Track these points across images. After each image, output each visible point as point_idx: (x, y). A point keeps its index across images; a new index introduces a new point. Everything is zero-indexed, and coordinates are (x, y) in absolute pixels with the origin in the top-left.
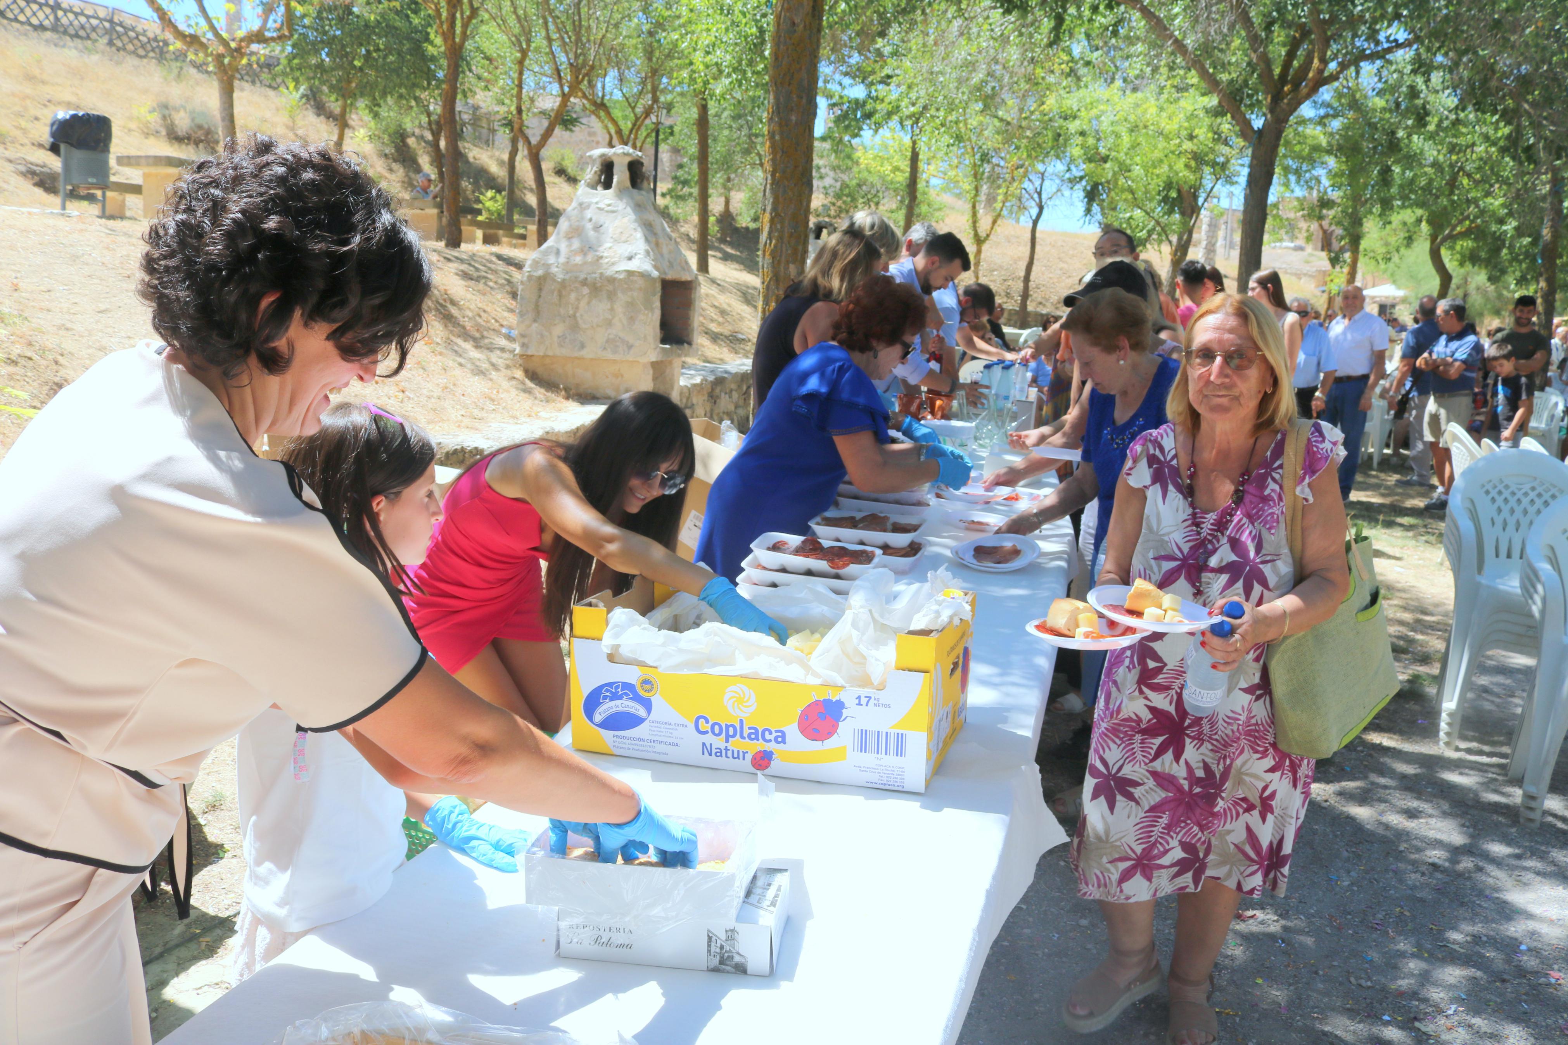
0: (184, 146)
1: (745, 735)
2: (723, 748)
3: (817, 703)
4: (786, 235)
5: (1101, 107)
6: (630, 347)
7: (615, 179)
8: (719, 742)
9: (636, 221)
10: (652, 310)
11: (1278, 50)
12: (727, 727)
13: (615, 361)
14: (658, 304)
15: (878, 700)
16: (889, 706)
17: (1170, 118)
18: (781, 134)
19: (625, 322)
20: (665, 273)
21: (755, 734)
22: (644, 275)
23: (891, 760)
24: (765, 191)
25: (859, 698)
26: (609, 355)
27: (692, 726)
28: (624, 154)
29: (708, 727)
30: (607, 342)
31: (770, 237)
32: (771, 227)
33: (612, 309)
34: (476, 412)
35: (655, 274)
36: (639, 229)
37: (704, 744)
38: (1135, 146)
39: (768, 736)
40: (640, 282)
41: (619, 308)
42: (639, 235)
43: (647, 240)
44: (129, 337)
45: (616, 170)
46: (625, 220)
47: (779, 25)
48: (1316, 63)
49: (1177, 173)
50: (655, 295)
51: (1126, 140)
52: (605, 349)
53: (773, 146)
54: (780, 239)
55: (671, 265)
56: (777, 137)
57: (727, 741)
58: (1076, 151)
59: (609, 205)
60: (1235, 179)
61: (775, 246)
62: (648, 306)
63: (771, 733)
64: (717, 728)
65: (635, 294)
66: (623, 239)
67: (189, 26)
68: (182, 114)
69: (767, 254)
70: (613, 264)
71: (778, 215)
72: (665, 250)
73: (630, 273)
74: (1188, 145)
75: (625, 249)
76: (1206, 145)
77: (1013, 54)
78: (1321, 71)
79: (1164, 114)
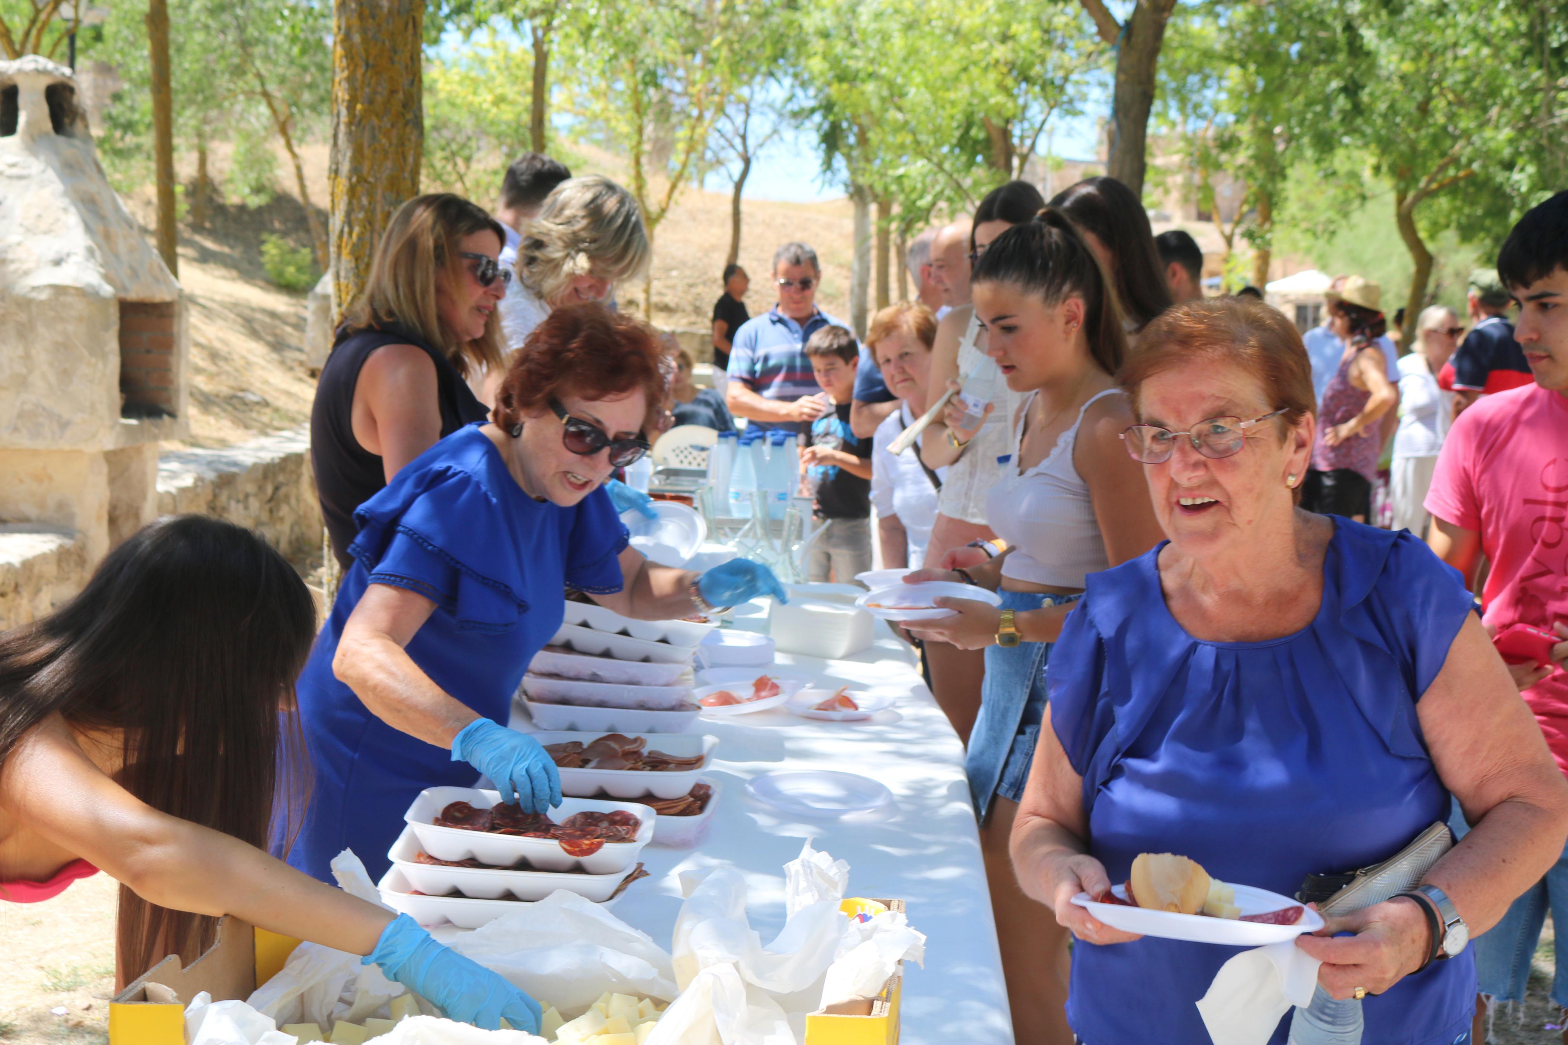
6: (64, 425)
7: (23, 118)
9: (65, 194)
10: (104, 356)
13: (35, 453)
14: (113, 345)
18: (364, 31)
19: (53, 379)
20: (124, 288)
22: (85, 293)
24: (335, 136)
26: (24, 441)
28: (38, 72)
30: (20, 416)
31: (349, 221)
32: (350, 203)
33: (27, 357)
35: (107, 290)
36: (73, 210)
38: (912, 53)
40: (80, 306)
41: (41, 355)
42: (73, 220)
43: (88, 229)
45: (23, 101)
46: (46, 192)
49: (984, 99)
50: (106, 328)
51: (898, 43)
52: (16, 429)
53: (349, 55)
55: (135, 274)
56: (357, 38)
58: (816, 64)
59: (13, 165)
60: (1079, 106)
61: (360, 238)
62: (96, 349)
65: (71, 328)
66: (43, 227)
69: (345, 252)
70: (26, 273)
71: (362, 180)
72: (122, 247)
73: (59, 290)
74: (1001, 52)
75: (49, 247)
76: (1032, 52)
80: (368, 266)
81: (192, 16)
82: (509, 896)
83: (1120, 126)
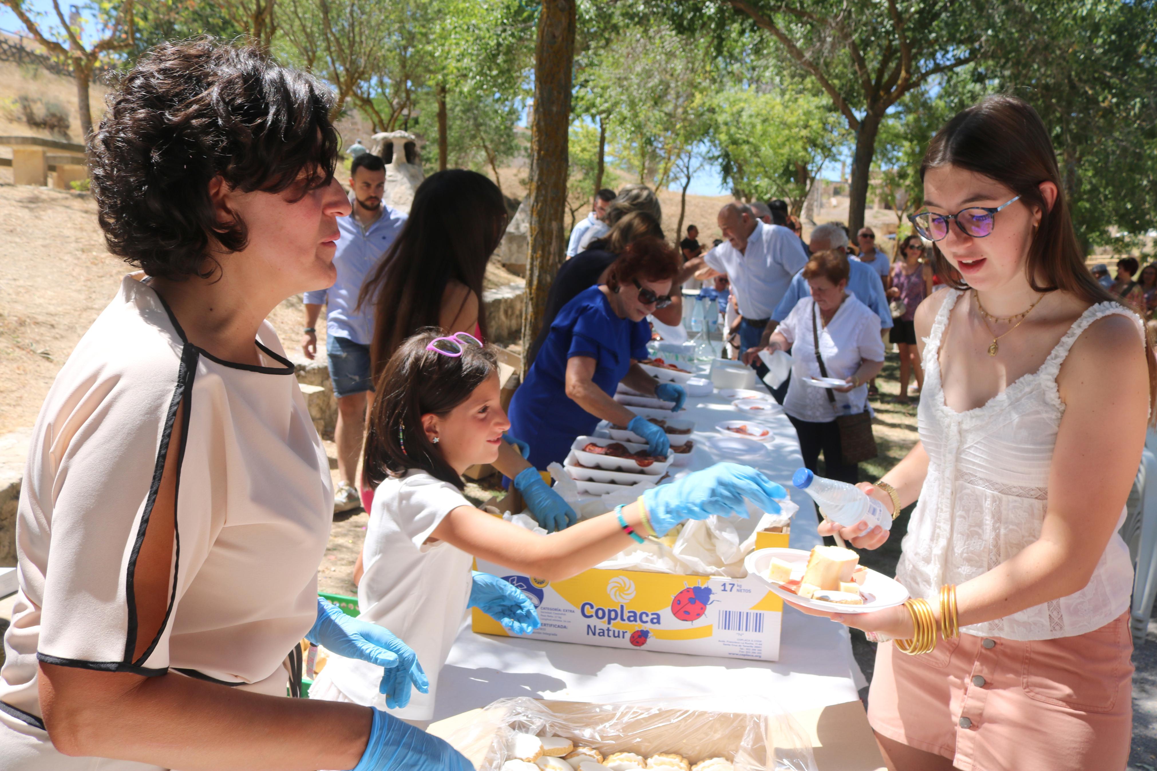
0: (41, 130)
1: (625, 617)
2: (605, 628)
3: (688, 590)
4: (549, 199)
5: (742, 104)
7: (395, 157)
8: (601, 624)
11: (873, 65)
12: (610, 611)
15: (740, 586)
16: (749, 591)
17: (792, 113)
18: (545, 121)
21: (634, 617)
23: (751, 635)
24: (532, 165)
25: (724, 585)
27: (579, 611)
28: (401, 137)
29: (593, 612)
32: (537, 193)
34: (294, 336)
37: (589, 626)
38: (765, 133)
39: (644, 618)
44: (15, 280)
45: (395, 149)
46: (403, 187)
47: (542, 37)
48: (903, 74)
49: (796, 153)
51: (759, 128)
53: (538, 131)
54: (545, 201)
56: (542, 124)
57: (609, 623)
58: (723, 137)
60: (838, 157)
61: (541, 207)
63: (647, 615)
64: (600, 613)
66: (402, 201)
67: (52, 35)
68: (39, 105)
69: (535, 214)
71: (543, 183)
74: (804, 133)
76: (818, 133)
77: (679, 65)
78: (906, 80)
79: (788, 111)
80: (544, 220)
81: (456, 113)
82: (613, 482)
83: (858, 167)
